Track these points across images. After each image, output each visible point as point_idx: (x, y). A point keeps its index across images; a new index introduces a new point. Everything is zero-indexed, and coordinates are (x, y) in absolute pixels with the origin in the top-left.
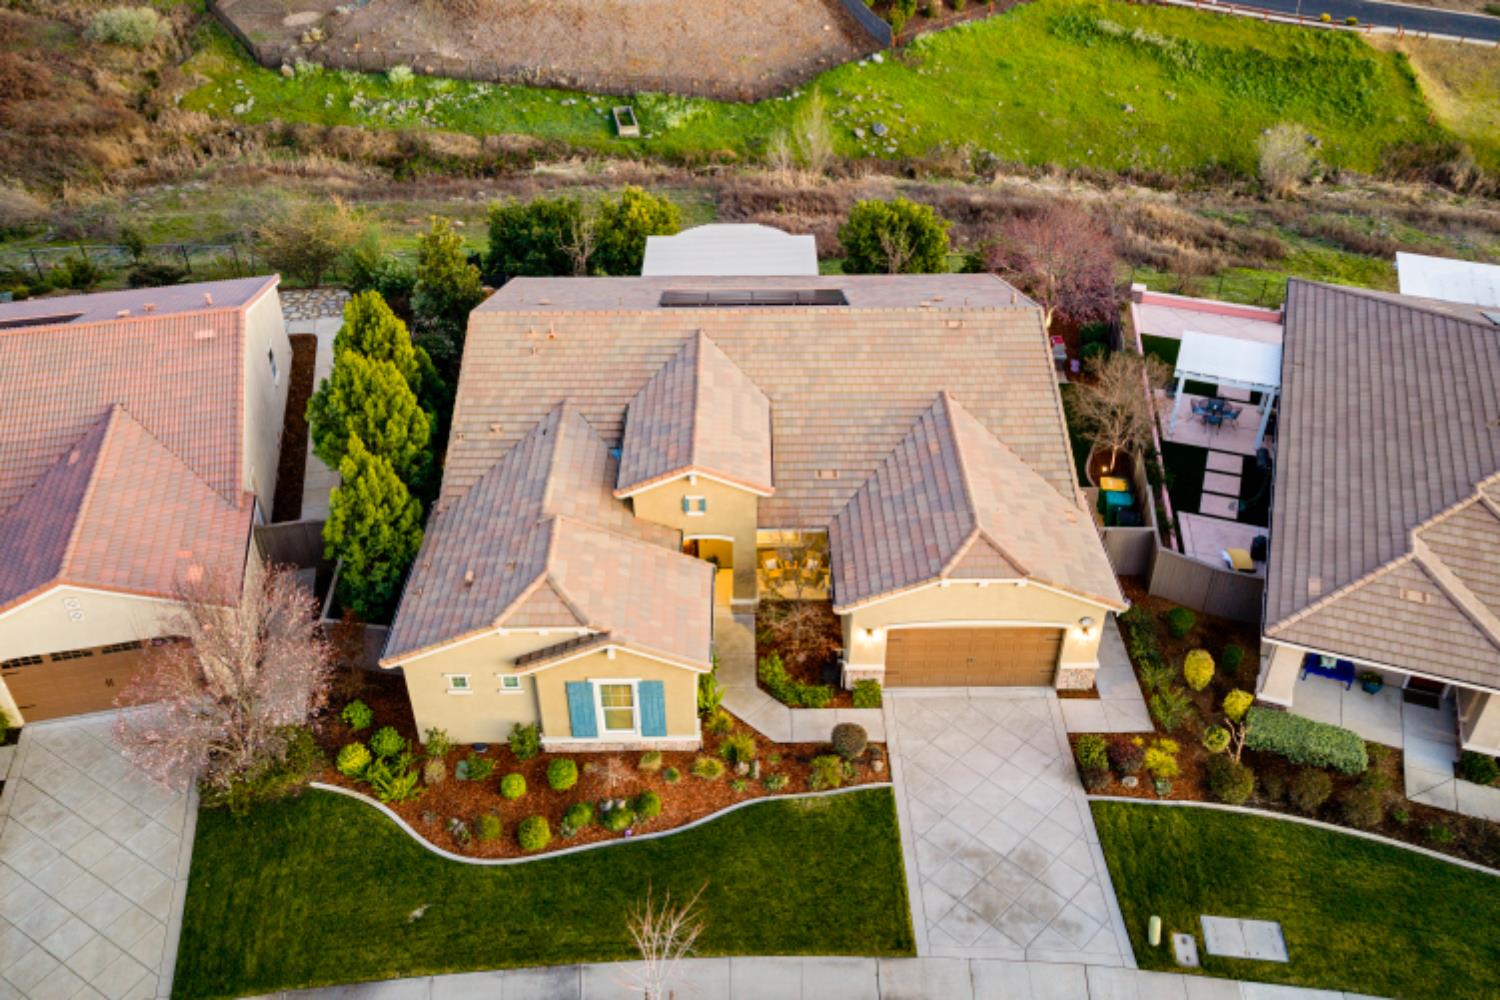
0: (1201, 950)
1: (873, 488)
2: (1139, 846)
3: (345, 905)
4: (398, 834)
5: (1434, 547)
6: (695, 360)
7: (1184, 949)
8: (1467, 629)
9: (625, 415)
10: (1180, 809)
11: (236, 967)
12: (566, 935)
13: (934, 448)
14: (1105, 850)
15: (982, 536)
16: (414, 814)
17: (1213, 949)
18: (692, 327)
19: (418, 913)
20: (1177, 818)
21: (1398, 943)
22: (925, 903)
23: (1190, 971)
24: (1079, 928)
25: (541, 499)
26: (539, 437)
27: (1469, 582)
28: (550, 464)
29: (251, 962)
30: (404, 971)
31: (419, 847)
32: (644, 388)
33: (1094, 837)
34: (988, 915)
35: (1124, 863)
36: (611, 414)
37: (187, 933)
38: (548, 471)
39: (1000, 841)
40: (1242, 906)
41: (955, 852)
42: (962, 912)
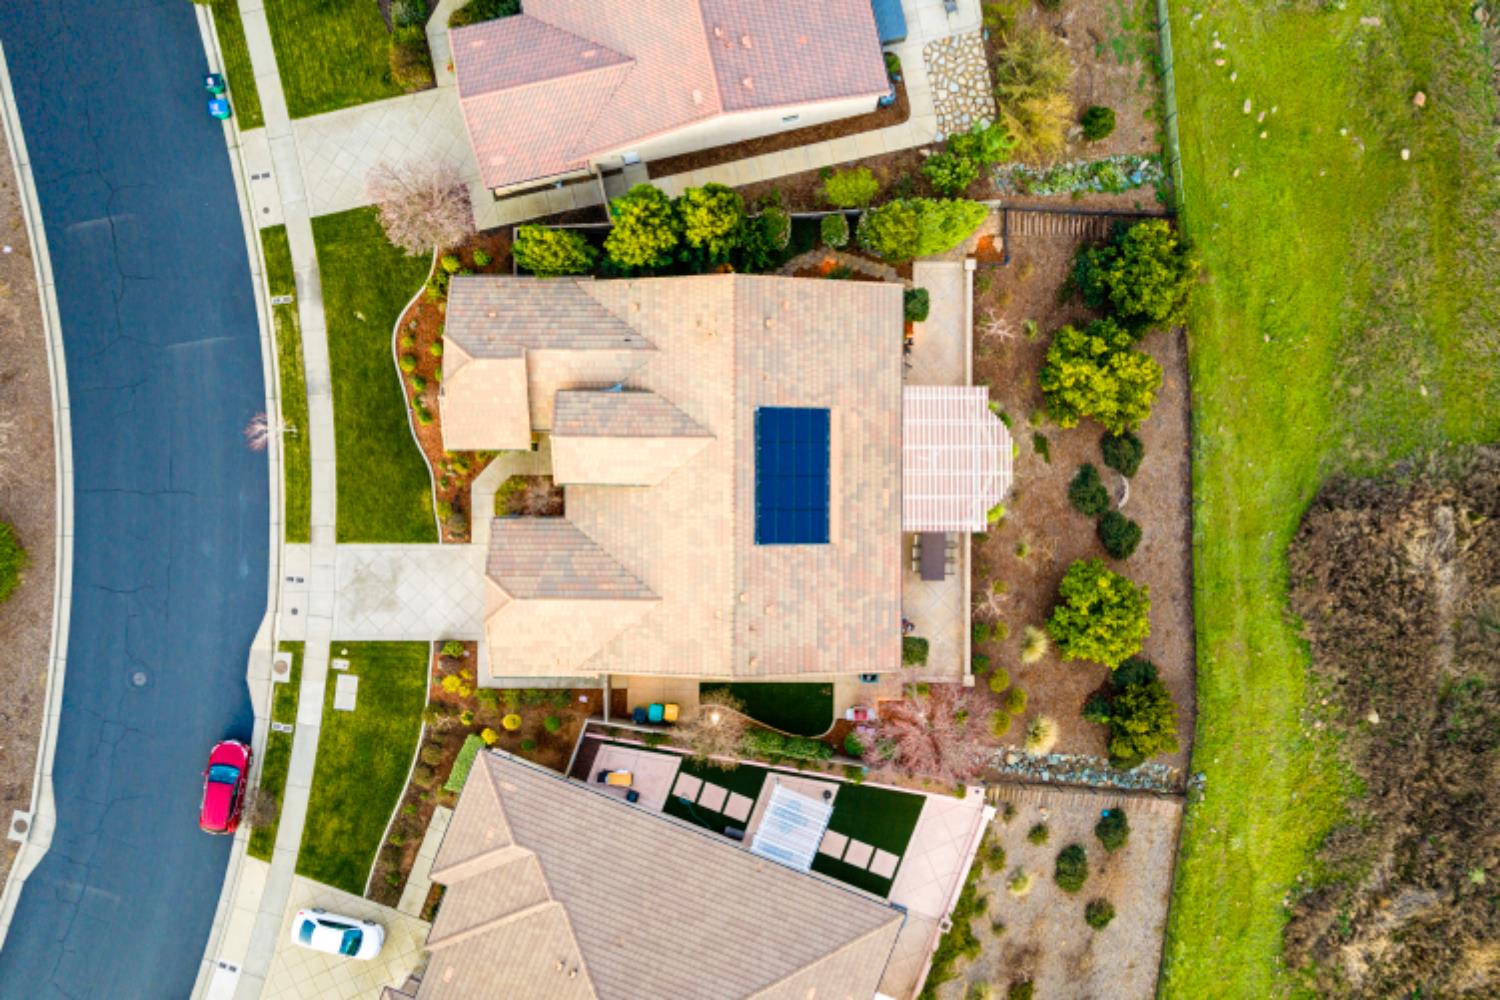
0: (340, 671)
1: (587, 547)
2: (400, 660)
3: (362, 281)
4: (408, 297)
5: (525, 860)
6: (677, 434)
7: (341, 664)
8: (469, 854)
9: (646, 391)
10: (425, 686)
11: (327, 242)
12: (346, 386)
13: (605, 587)
14: (397, 643)
15: (507, 601)
16: (422, 303)
17: (340, 678)
18: (718, 432)
19: (360, 315)
20: (419, 683)
21: (344, 762)
22: (367, 551)
23: (330, 665)
24: (352, 619)
25: (551, 346)
26: (622, 338)
27: (500, 869)
28: (584, 348)
29: (330, 248)
30: (327, 317)
31: (402, 308)
32: (667, 401)
33: (406, 638)
34: (359, 579)
35: (390, 649)
36: (646, 381)
37: (345, 214)
38: (579, 348)
39: (403, 592)
40: (362, 696)
41: (396, 570)
42: (360, 567)
